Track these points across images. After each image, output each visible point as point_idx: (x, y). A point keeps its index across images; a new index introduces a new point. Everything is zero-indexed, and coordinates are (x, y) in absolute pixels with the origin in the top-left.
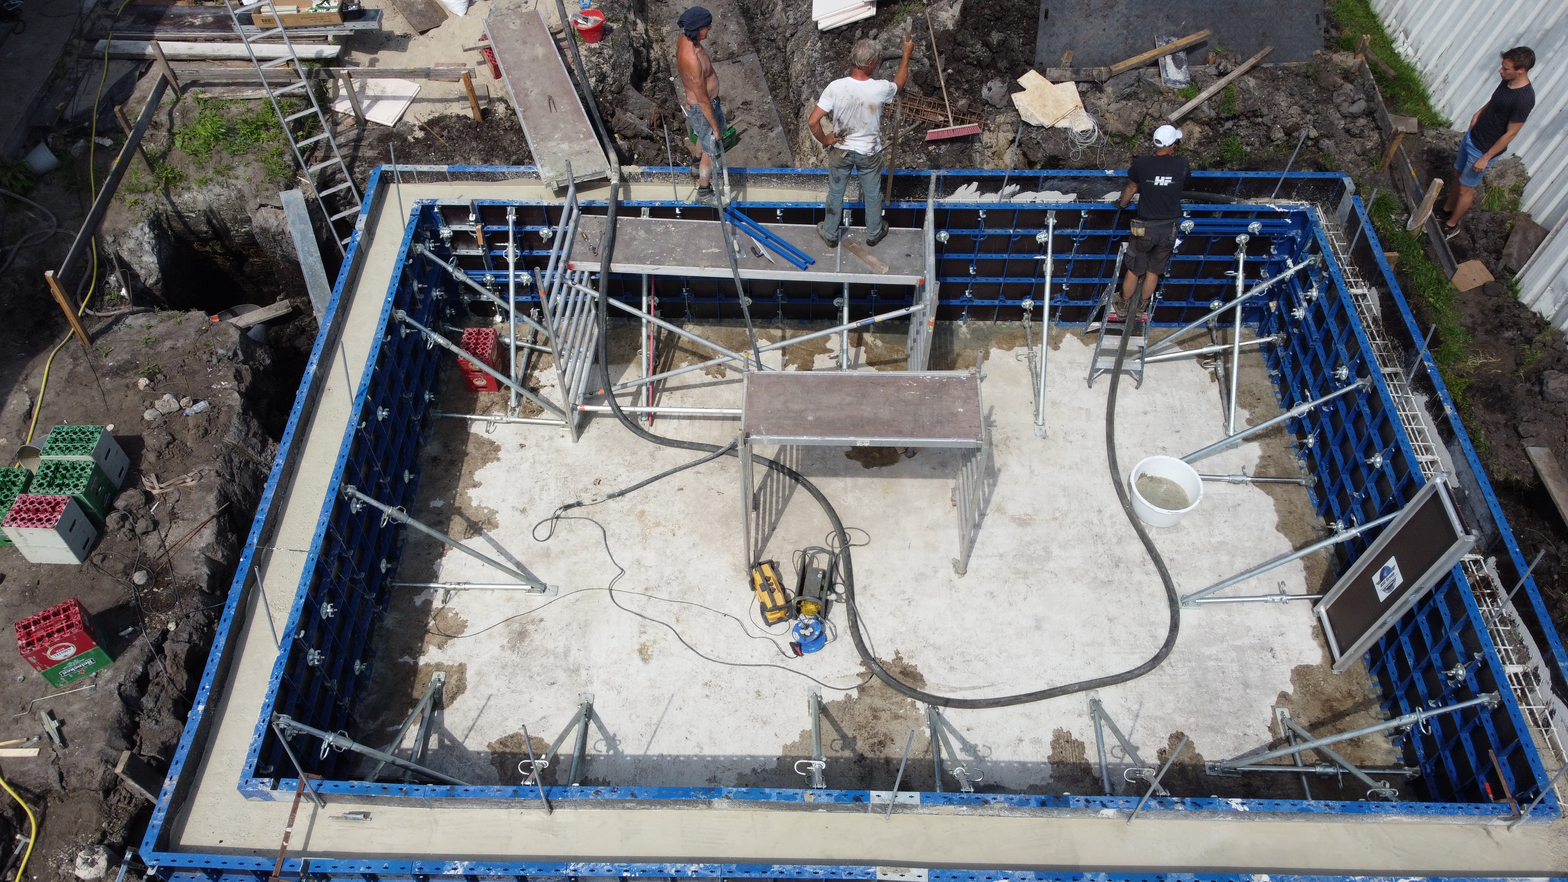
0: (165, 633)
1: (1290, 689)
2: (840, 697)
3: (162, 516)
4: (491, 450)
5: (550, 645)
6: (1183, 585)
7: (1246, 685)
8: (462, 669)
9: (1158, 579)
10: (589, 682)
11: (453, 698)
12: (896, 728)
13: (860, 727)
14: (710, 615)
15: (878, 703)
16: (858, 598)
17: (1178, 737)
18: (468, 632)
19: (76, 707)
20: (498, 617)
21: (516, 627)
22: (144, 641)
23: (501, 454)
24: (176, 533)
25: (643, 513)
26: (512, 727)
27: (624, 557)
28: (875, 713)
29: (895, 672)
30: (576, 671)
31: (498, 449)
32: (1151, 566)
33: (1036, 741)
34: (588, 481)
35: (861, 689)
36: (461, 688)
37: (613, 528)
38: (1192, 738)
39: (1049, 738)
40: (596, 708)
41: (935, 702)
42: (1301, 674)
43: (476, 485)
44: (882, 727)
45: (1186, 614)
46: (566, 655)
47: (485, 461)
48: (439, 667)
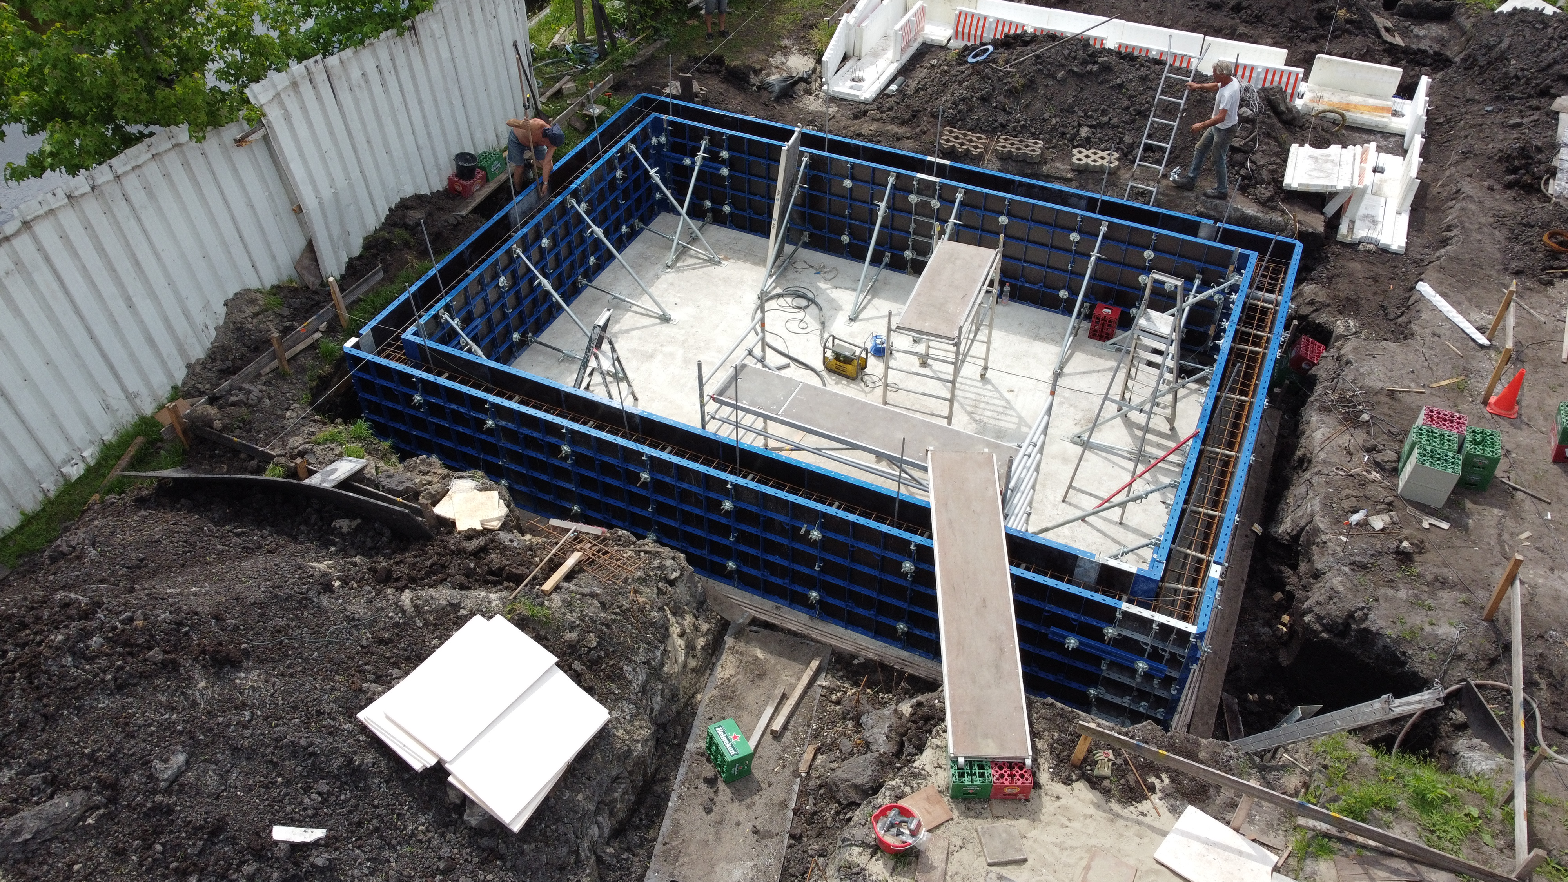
3: (1359, 452)
24: (1343, 440)
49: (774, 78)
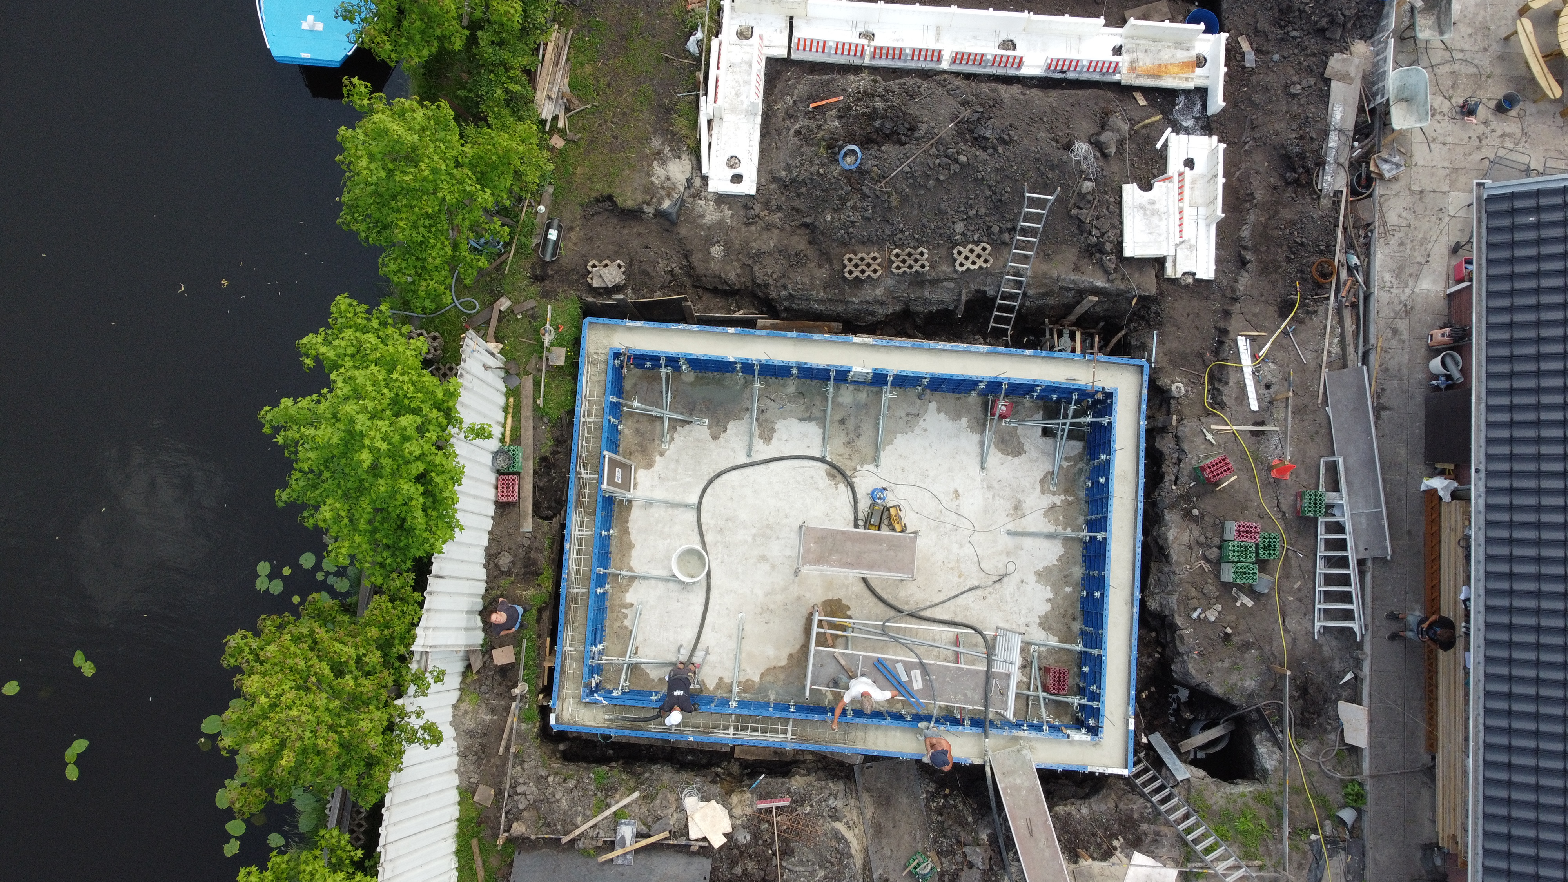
0: (1176, 484)
1: (658, 458)
2: (866, 467)
3: (1196, 548)
4: (1045, 624)
5: (1002, 501)
6: (691, 516)
7: (677, 461)
8: (1043, 492)
9: (703, 520)
10: (982, 481)
11: (1045, 477)
12: (842, 450)
13: (858, 451)
14: (925, 513)
15: (848, 463)
16: (852, 518)
17: (715, 437)
18: (1042, 511)
19: (1202, 447)
20: (1029, 518)
21: (1019, 513)
22: (1183, 479)
23: (1038, 620)
24: (1186, 537)
25: (960, 577)
26: (1016, 460)
27: (968, 550)
28: (850, 458)
29: (839, 477)
30: (989, 487)
31: (1040, 624)
32: (704, 527)
33: (779, 440)
34: (990, 600)
35: (855, 470)
36: (1042, 482)
37: (975, 568)
38: (709, 438)
39: (774, 441)
40: (978, 468)
41: (822, 460)
42: (650, 465)
43: (1049, 600)
44: (848, 451)
45: (694, 499)
46: (994, 496)
47: (1046, 616)
48: (1054, 494)
49: (666, 204)
